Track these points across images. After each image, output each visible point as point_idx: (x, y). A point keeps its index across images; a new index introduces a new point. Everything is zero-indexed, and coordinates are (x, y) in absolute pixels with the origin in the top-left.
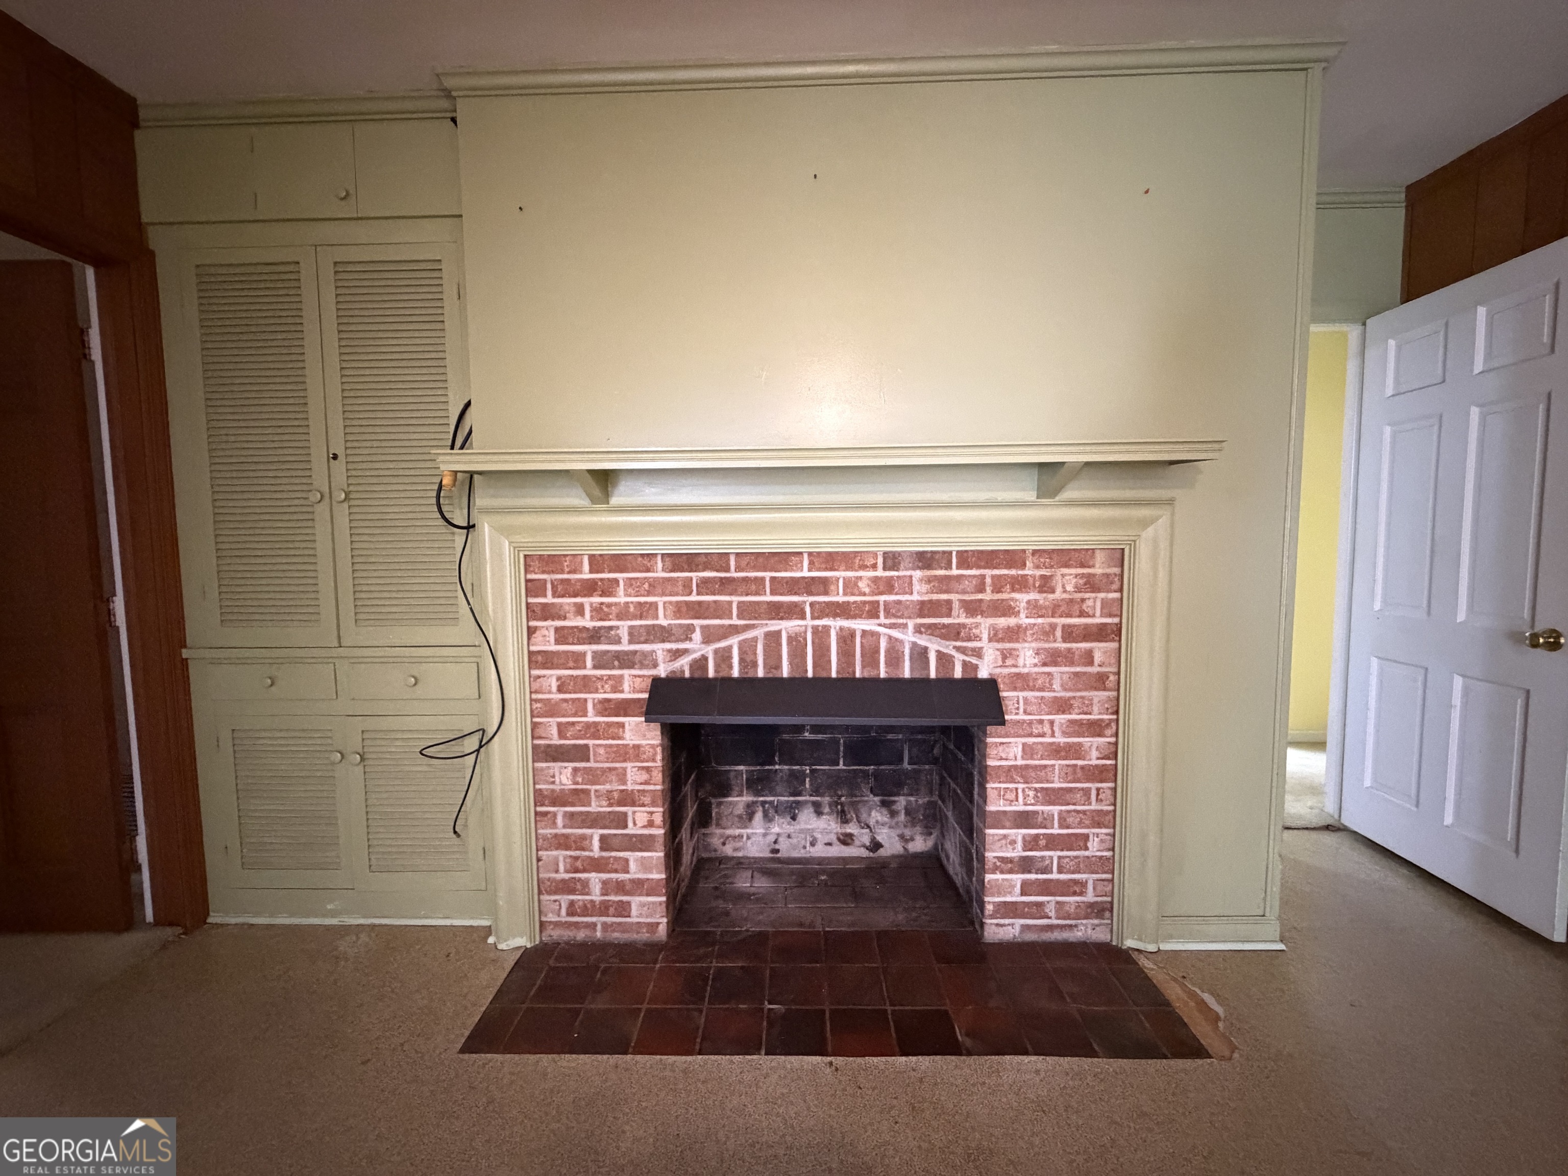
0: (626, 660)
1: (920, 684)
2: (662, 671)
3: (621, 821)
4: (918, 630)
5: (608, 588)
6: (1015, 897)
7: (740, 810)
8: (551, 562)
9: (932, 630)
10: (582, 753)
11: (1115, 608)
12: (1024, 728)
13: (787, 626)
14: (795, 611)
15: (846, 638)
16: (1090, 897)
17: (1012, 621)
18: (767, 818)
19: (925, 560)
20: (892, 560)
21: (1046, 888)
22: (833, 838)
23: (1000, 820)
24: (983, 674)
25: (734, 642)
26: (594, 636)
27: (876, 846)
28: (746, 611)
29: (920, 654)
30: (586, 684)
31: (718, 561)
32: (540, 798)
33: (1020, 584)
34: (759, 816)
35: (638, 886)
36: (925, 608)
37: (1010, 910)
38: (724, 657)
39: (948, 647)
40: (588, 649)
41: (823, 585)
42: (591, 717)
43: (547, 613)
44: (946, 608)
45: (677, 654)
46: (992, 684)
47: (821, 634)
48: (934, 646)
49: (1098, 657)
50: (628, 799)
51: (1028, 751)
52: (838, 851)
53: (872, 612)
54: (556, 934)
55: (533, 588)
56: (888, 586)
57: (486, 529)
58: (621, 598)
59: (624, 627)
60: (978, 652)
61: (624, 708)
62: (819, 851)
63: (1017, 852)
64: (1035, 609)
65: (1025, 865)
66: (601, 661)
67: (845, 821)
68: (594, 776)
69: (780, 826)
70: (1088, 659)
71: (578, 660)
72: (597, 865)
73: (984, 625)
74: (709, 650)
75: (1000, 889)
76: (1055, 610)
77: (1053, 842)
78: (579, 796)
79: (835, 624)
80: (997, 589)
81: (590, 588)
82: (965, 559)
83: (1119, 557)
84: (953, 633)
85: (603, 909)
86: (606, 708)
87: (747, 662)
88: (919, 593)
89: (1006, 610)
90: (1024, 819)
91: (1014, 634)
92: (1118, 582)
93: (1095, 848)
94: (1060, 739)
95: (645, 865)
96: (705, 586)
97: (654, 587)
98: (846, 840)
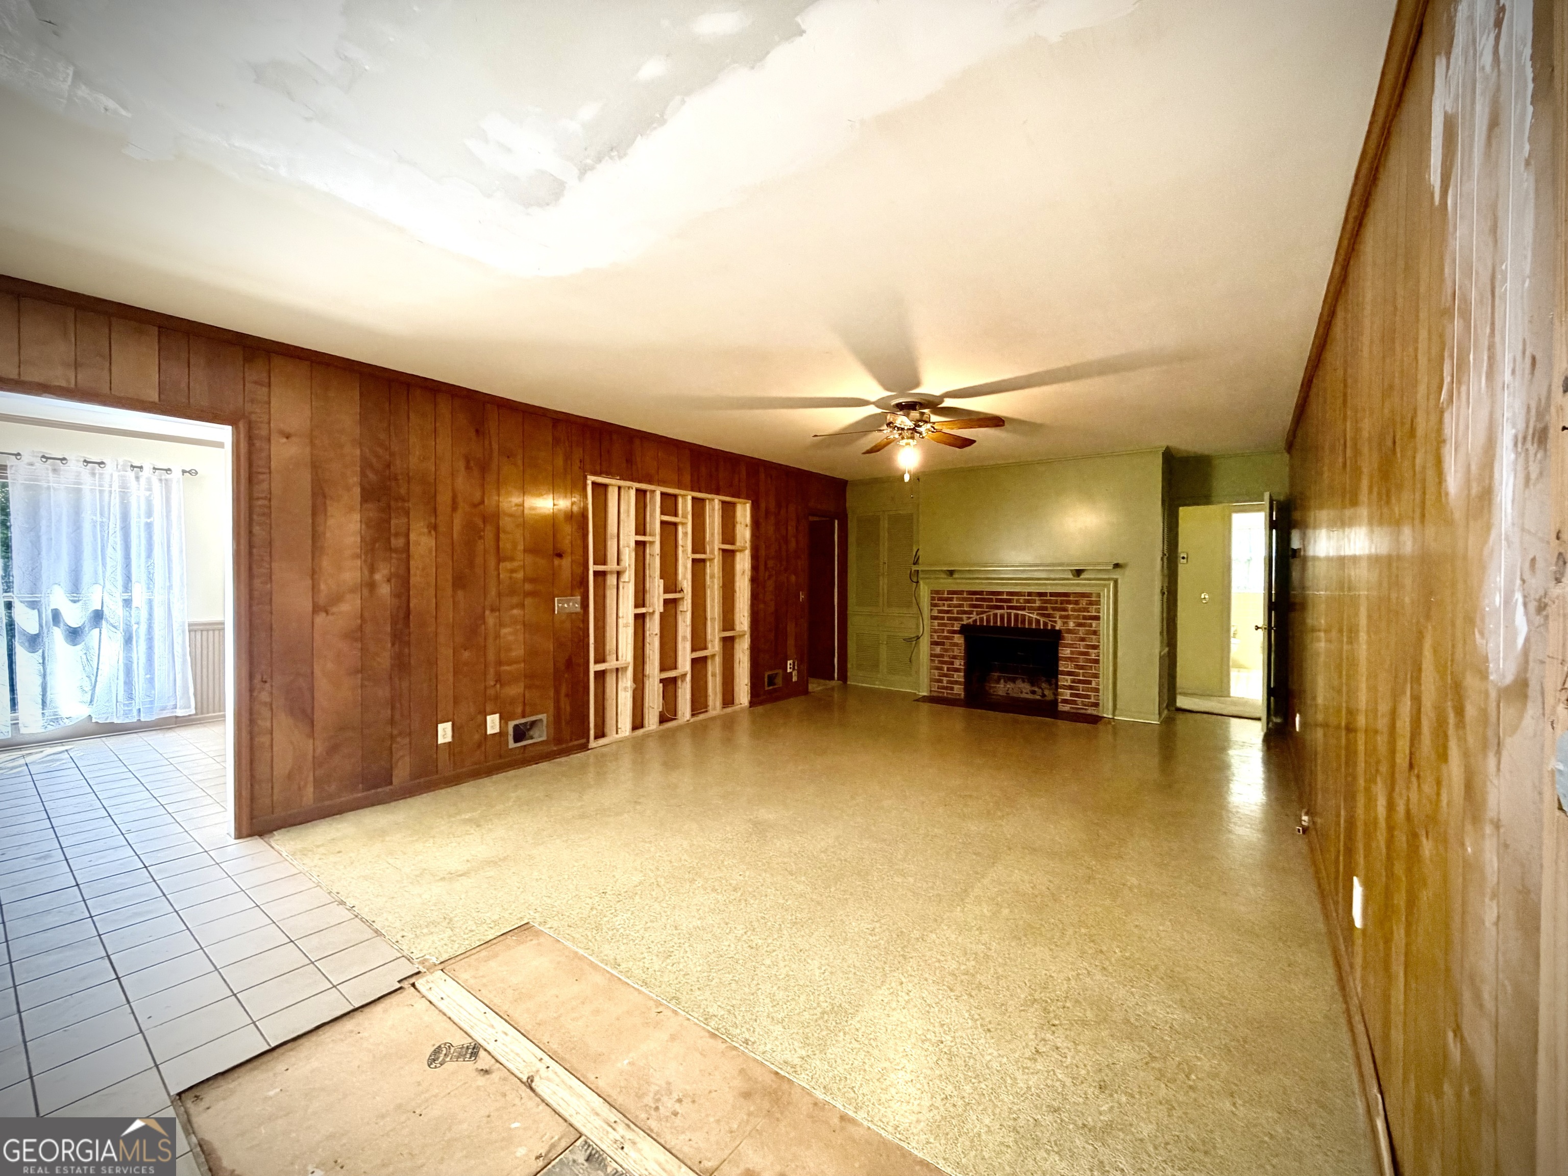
0: (956, 619)
1: (1038, 630)
2: (965, 623)
3: (952, 663)
4: (1038, 614)
5: (951, 599)
6: (1068, 697)
7: (996, 677)
8: (937, 592)
9: (1043, 615)
10: (943, 644)
11: (1098, 611)
12: (1070, 646)
13: (999, 612)
14: (1001, 608)
15: (1016, 616)
16: (1092, 700)
17: (1066, 613)
18: (1005, 682)
19: (1040, 594)
20: (1030, 594)
21: (1077, 696)
22: (1028, 691)
23: (1064, 673)
24: (1057, 628)
25: (984, 616)
26: (948, 612)
27: (1044, 695)
28: (988, 607)
29: (1038, 621)
30: (945, 625)
31: (981, 593)
32: (932, 655)
33: (1069, 602)
34: (1002, 681)
35: (957, 682)
36: (1040, 608)
37: (1065, 701)
38: (982, 620)
39: (1046, 620)
40: (946, 615)
41: (1009, 601)
42: (945, 634)
43: (936, 605)
44: (1046, 609)
45: (969, 618)
46: (1060, 631)
47: (1009, 615)
48: (1042, 620)
49: (1094, 625)
50: (955, 657)
51: (1072, 653)
52: (1030, 696)
53: (1023, 609)
54: (935, 694)
55: (933, 599)
56: (1028, 601)
57: (921, 582)
58: (955, 602)
59: (955, 610)
60: (1055, 622)
61: (954, 632)
62: (1024, 696)
63: (1069, 683)
64: (1074, 610)
65: (1071, 688)
66: (949, 619)
67: (1033, 685)
68: (946, 650)
69: (1010, 685)
70: (1091, 626)
71: (943, 618)
72: (945, 675)
73: (1058, 614)
74: (978, 617)
75: (1062, 694)
76: (1079, 610)
77: (1080, 682)
78: (941, 656)
79: (1013, 612)
80: (1061, 604)
81: (947, 599)
82: (1052, 594)
83: (1099, 595)
84: (1049, 616)
85: (946, 688)
86: (949, 632)
87: (988, 621)
88: (1038, 604)
89: (1065, 610)
90: (1070, 673)
91: (1067, 617)
92: (1098, 603)
93: (1094, 685)
94: (1082, 650)
95: (958, 676)
96: (977, 600)
97: (965, 599)
98: (1033, 692)
